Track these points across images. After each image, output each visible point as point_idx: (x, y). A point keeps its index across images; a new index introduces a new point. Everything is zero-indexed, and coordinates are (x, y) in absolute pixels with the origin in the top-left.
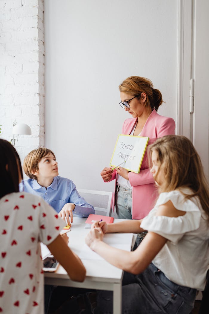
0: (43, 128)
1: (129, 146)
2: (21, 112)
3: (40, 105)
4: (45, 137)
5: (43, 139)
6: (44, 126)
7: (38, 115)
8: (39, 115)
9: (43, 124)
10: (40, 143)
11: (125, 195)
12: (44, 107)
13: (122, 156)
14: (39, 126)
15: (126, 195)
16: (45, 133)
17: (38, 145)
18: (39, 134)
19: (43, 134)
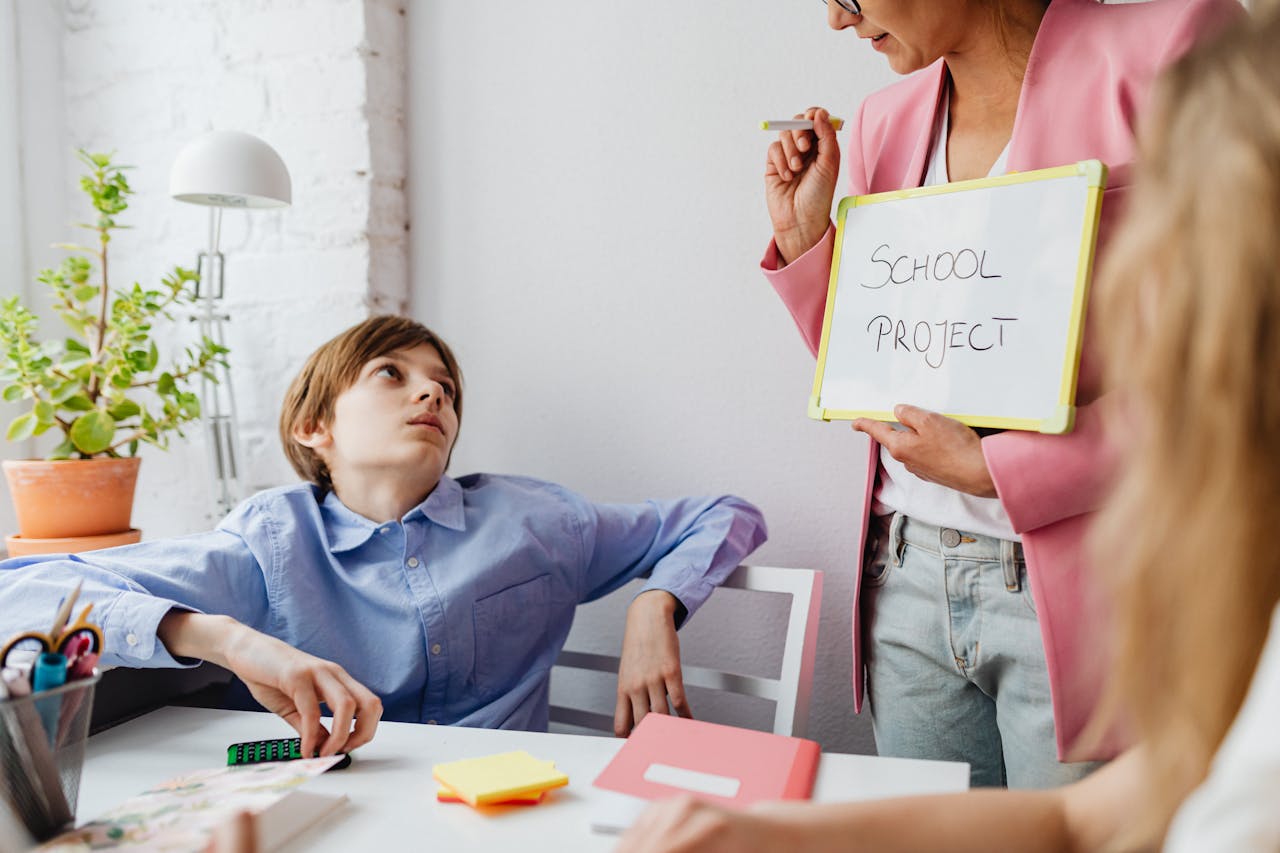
0: (392, 196)
1: (947, 261)
2: (267, 103)
3: (375, 54)
4: (408, 251)
5: (393, 257)
6: (404, 185)
7: (358, 115)
8: (369, 111)
9: (394, 172)
10: (370, 280)
11: (956, 572)
12: (405, 77)
13: (899, 340)
14: (370, 176)
15: (964, 572)
16: (407, 227)
17: (361, 288)
18: (369, 222)
19: (398, 230)
